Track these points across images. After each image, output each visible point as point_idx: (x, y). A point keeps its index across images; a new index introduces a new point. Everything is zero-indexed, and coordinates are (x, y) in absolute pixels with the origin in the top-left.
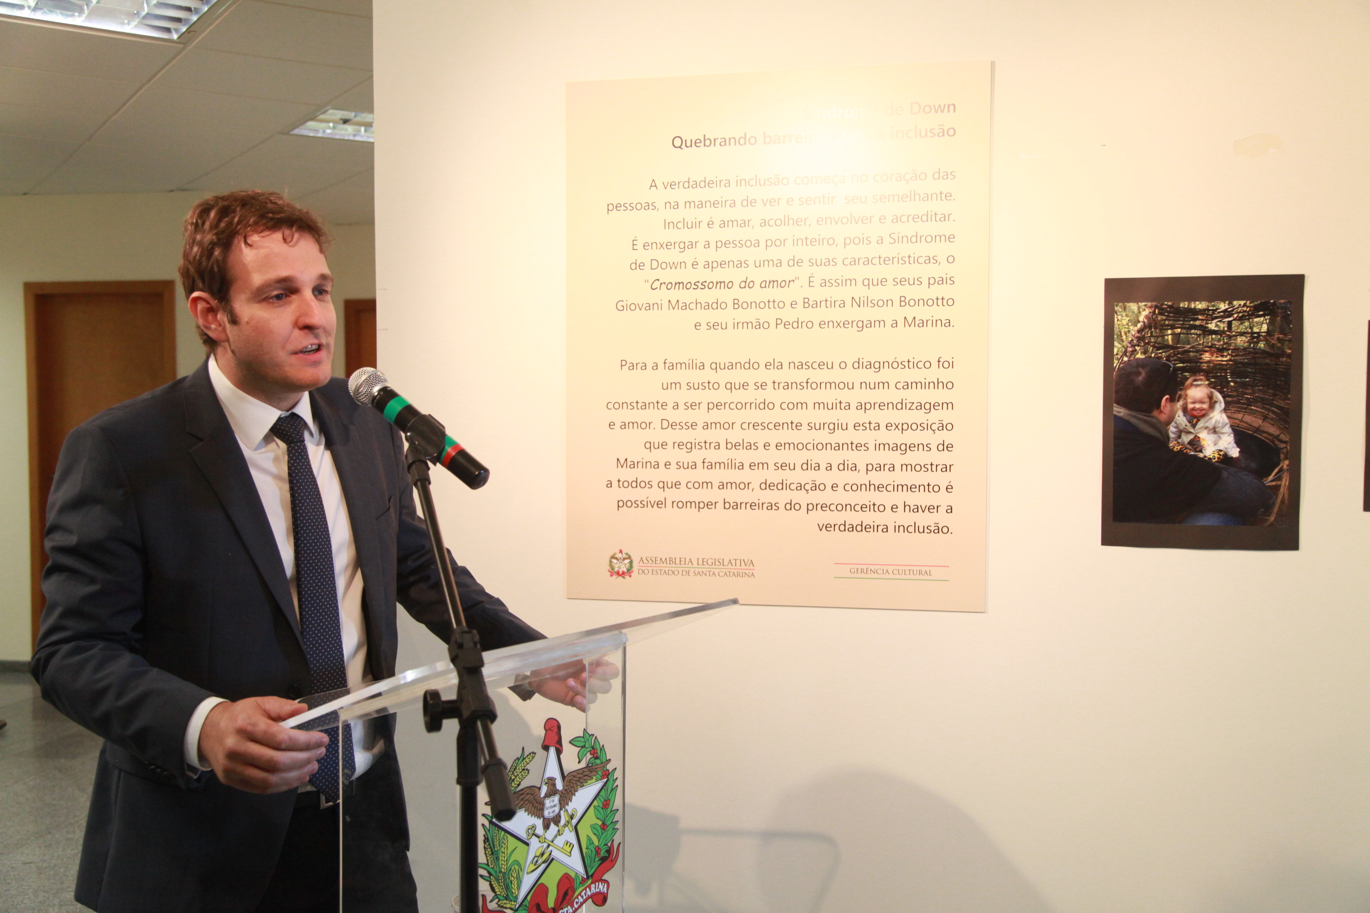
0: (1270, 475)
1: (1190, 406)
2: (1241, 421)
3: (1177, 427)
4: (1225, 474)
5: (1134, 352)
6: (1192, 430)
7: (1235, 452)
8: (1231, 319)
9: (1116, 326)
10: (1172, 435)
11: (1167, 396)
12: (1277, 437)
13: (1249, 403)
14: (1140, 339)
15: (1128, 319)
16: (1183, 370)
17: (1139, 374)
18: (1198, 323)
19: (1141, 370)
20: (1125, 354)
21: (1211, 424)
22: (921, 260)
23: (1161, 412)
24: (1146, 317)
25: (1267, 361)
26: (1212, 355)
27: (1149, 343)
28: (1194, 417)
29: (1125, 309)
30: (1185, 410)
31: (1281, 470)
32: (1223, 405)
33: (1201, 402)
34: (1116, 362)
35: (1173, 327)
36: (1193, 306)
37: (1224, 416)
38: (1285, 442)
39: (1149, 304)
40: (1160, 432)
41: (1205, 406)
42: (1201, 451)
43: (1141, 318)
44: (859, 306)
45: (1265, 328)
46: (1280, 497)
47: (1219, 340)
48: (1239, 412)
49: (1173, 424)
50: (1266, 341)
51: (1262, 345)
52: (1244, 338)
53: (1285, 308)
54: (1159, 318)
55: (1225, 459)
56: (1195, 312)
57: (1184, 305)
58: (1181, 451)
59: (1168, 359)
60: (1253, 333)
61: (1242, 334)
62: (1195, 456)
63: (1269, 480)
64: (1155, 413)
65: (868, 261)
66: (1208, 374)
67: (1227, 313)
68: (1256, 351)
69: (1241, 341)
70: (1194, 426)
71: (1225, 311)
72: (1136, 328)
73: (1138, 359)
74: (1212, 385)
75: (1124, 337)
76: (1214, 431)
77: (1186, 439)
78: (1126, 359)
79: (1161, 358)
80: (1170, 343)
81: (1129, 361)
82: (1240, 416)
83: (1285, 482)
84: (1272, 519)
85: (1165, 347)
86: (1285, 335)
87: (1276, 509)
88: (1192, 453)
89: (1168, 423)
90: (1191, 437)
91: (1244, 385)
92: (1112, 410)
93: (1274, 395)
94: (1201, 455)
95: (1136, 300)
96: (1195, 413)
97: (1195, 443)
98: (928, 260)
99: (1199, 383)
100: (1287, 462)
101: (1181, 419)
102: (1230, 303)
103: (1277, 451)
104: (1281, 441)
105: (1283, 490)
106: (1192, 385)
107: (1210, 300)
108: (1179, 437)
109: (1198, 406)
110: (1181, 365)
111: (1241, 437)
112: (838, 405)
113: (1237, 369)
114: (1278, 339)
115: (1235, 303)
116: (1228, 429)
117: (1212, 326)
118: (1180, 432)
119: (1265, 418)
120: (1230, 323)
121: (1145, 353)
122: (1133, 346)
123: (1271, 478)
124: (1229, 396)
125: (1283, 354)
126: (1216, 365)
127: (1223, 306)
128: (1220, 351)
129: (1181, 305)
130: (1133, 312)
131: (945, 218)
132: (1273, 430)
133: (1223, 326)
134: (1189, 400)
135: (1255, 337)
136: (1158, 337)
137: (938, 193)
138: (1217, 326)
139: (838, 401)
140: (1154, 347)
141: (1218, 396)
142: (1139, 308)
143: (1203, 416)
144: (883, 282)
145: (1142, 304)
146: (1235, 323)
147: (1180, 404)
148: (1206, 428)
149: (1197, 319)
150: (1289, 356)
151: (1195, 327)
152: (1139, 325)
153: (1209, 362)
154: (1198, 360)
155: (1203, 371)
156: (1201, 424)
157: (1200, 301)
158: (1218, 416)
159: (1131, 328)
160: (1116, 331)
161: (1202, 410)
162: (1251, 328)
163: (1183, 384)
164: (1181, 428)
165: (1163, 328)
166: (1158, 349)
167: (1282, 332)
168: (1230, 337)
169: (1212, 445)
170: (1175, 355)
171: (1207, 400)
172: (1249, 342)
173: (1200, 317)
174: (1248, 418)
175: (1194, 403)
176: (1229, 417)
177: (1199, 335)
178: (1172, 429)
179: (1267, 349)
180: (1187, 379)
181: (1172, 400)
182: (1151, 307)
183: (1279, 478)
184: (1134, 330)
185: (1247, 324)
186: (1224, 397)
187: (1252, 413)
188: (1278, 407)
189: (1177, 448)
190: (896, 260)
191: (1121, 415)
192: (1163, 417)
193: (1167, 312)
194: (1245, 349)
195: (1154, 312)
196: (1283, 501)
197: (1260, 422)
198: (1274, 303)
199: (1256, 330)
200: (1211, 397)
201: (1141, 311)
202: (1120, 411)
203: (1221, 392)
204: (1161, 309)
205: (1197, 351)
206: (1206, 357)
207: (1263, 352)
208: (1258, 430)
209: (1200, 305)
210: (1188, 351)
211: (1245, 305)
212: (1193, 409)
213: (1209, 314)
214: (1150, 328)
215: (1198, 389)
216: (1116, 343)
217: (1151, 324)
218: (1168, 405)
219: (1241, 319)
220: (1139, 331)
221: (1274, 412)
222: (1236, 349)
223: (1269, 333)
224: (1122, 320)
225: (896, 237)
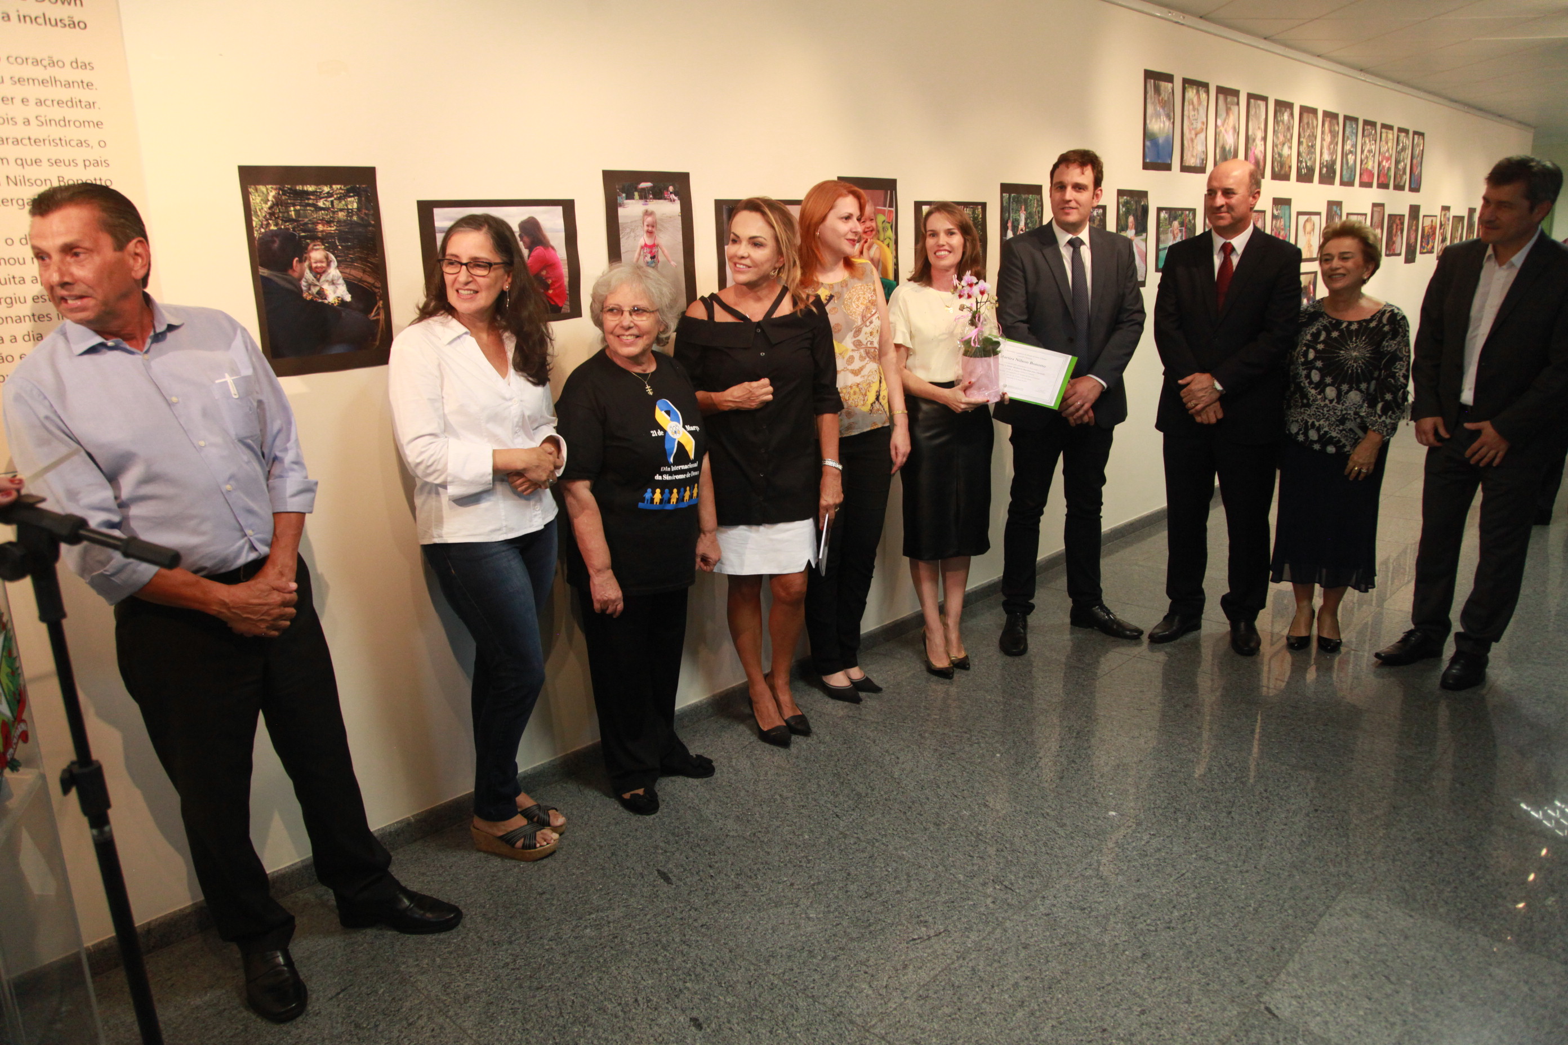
0: (372, 312)
1: (314, 265)
2: (350, 274)
3: (307, 282)
4: (344, 314)
5: (268, 224)
6: (317, 283)
7: (348, 298)
8: (332, 199)
9: (252, 204)
10: (304, 288)
11: (297, 259)
12: (373, 285)
13: (353, 261)
14: (272, 214)
15: (260, 198)
16: (305, 237)
17: (274, 242)
18: (311, 202)
19: (275, 239)
20: (262, 226)
21: (330, 277)
22: (73, 143)
23: (294, 271)
24: (274, 197)
25: (360, 230)
26: (323, 226)
27: (278, 218)
28: (318, 273)
29: (256, 190)
30: (311, 268)
31: (379, 308)
32: (336, 263)
33: (321, 262)
34: (256, 233)
35: (294, 205)
36: (305, 189)
37: (338, 271)
38: (378, 288)
39: (274, 187)
40: (296, 287)
41: (324, 265)
42: (326, 299)
43: (270, 198)
44: (16, 184)
45: (355, 206)
46: (380, 327)
47: (327, 215)
48: (347, 268)
49: (304, 279)
50: (358, 215)
51: (355, 218)
52: (343, 213)
53: (366, 191)
54: (284, 198)
55: (343, 303)
56: (308, 193)
57: (299, 188)
58: (312, 300)
59: (294, 228)
60: (348, 209)
61: (341, 210)
62: (323, 303)
63: (372, 316)
64: (290, 272)
65: (17, 142)
66: (323, 240)
67: (330, 195)
68: (352, 224)
69: (341, 215)
70: (318, 280)
71: (328, 193)
72: (267, 206)
73: (272, 230)
74: (327, 249)
75: (259, 213)
76: (333, 283)
77: (315, 290)
78: (263, 230)
79: (288, 229)
80: (294, 217)
81: (266, 232)
82: (348, 271)
83: (382, 316)
84: (377, 343)
85: (290, 220)
86: (369, 210)
87: (379, 336)
88: (320, 301)
89: (300, 279)
90: (317, 289)
91: (348, 248)
92: (258, 271)
93: (368, 254)
94: (326, 302)
95: (265, 184)
96: (318, 270)
97: (321, 293)
98: (80, 144)
99: (318, 247)
100: (381, 302)
101: (309, 275)
102: (331, 187)
103: (375, 294)
104: (376, 288)
105: (382, 322)
106: (313, 249)
107: (317, 184)
108: (309, 289)
109: (319, 265)
110: (303, 234)
111: (351, 287)
112: (12, 280)
113: (342, 236)
114: (365, 214)
115: (334, 187)
116: (341, 281)
117: (321, 204)
118: (310, 285)
119: (364, 271)
120: (332, 202)
121: (276, 225)
122: (267, 220)
123: (373, 314)
124: (339, 256)
125: (370, 225)
126: (327, 234)
127: (326, 189)
128: (329, 223)
129: (298, 188)
130: (263, 193)
131: (90, 105)
132: (370, 280)
133: (328, 204)
134: (313, 261)
135: (350, 212)
136: (284, 213)
137: (79, 81)
138: (324, 204)
139: (11, 277)
140: (282, 220)
141: (332, 257)
142: (267, 189)
143: (324, 272)
144: (37, 162)
145: (269, 187)
146: (336, 202)
147: (306, 264)
148: (327, 281)
149: (310, 199)
150: (373, 226)
151: (309, 205)
152: (270, 203)
153: (322, 231)
154: (315, 230)
155: (319, 238)
156: (323, 278)
157: (310, 184)
158: (334, 272)
159: (264, 205)
160: (253, 208)
161: (322, 267)
162: (347, 206)
163: (306, 248)
164: (310, 282)
165: (287, 206)
166: (286, 222)
167: (367, 209)
168: (334, 212)
169: (332, 293)
170: (298, 226)
171: (325, 260)
172: (347, 216)
173: (312, 197)
174: (354, 272)
175: (316, 263)
176: (341, 272)
177: (312, 211)
178: (303, 283)
179: (359, 221)
180: (308, 244)
181: (301, 261)
182: (276, 189)
183: (378, 314)
184: (266, 207)
185: (343, 202)
186: (336, 257)
187: (355, 268)
188: (371, 263)
189: (309, 298)
190: (47, 142)
191: (265, 275)
192: (296, 275)
193: (289, 193)
194: (345, 221)
195: (279, 194)
196: (382, 331)
197: (362, 274)
198: (359, 188)
199: (350, 207)
200: (327, 258)
201: (271, 193)
202: (263, 272)
203: (333, 254)
204: (283, 191)
205: (313, 223)
206: (320, 227)
207: (356, 223)
208: (361, 280)
209: (310, 188)
210: (306, 224)
211: (341, 189)
212: (316, 267)
213: (318, 195)
214: (278, 205)
215: (318, 252)
216: (254, 218)
217: (278, 203)
218: (299, 265)
219: (339, 199)
220: (270, 208)
221: (369, 267)
222: (339, 222)
223: (359, 209)
224: (255, 199)
225: (43, 119)
